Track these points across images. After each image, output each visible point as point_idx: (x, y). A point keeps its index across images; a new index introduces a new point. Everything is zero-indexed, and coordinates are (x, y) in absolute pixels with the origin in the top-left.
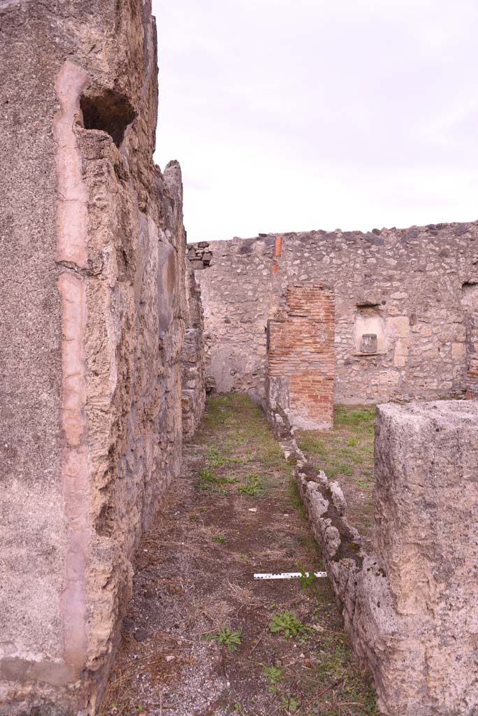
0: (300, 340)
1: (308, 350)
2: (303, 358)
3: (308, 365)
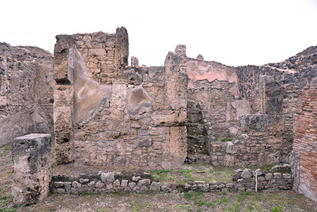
0: (308, 129)
1: (312, 137)
2: (309, 142)
3: (312, 149)
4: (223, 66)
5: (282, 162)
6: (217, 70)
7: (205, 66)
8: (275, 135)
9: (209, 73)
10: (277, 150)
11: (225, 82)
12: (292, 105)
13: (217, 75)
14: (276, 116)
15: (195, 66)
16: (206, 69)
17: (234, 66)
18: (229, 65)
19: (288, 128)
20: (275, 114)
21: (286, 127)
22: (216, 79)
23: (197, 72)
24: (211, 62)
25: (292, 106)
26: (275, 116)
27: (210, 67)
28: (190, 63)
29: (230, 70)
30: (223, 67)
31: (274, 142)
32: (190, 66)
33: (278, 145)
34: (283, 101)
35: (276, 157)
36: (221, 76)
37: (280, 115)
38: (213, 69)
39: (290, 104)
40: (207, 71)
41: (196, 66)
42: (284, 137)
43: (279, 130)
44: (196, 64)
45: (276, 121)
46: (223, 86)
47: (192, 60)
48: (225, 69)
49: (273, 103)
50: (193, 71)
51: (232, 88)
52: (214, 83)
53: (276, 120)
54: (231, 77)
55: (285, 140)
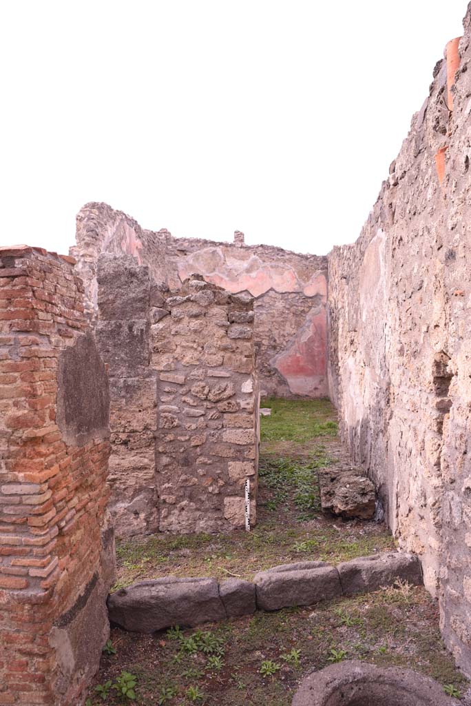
4: (289, 254)
5: (160, 529)
6: (272, 267)
7: (243, 258)
8: (125, 443)
9: (254, 274)
10: (137, 492)
11: (295, 295)
12: (184, 344)
13: (274, 277)
14: (125, 381)
15: (218, 258)
16: (245, 265)
17: (317, 255)
18: (304, 253)
19: (172, 418)
20: (122, 373)
21: (162, 415)
22: (272, 289)
23: (223, 273)
24: (258, 247)
25: (183, 347)
26: (122, 380)
27: (256, 260)
28: (205, 253)
29: (307, 263)
30: (287, 257)
31: (125, 463)
32: (206, 260)
33: (140, 475)
34: (151, 332)
35: (136, 513)
36: (284, 281)
37: (137, 378)
38: (263, 265)
39: (178, 340)
40: (248, 271)
41: (220, 260)
42: (160, 449)
43: (135, 425)
44: (221, 253)
45: (123, 397)
46: (289, 304)
47: (209, 245)
48: (292, 263)
49: (115, 338)
50: (212, 272)
51: (313, 309)
52: (266, 299)
53: (123, 393)
54: (310, 281)
55: (165, 460)
